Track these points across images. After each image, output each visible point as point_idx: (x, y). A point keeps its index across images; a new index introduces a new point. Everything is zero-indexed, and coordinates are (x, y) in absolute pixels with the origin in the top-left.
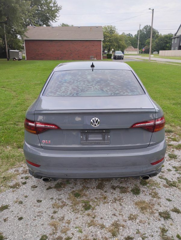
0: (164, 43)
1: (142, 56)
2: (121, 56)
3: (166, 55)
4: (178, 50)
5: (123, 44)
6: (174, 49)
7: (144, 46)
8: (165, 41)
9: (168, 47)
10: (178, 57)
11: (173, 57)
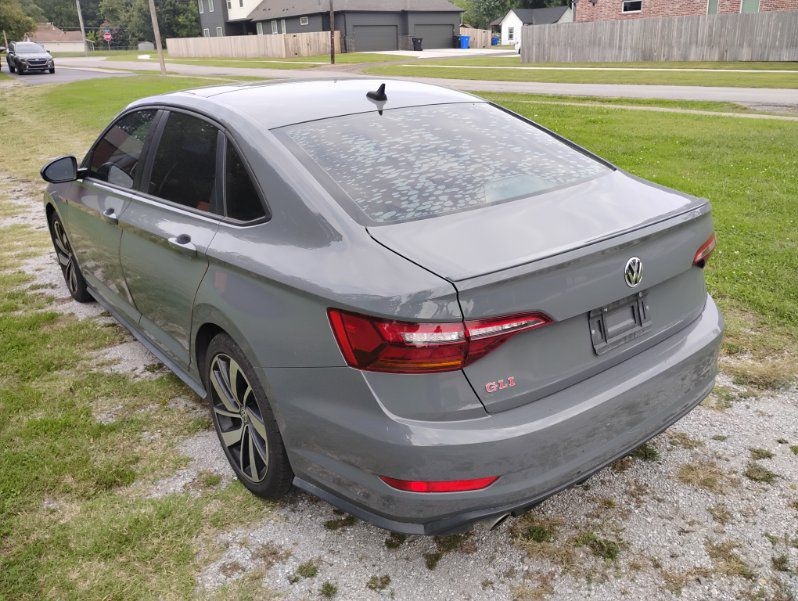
0: (167, 12)
1: (108, 60)
2: (43, 61)
3: (192, 53)
4: (227, 35)
5: (18, 14)
6: (213, 34)
7: (95, 22)
8: (169, 7)
9: (185, 26)
10: (233, 58)
11: (217, 58)
